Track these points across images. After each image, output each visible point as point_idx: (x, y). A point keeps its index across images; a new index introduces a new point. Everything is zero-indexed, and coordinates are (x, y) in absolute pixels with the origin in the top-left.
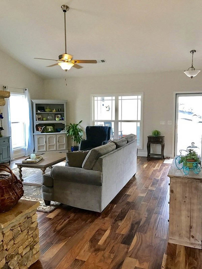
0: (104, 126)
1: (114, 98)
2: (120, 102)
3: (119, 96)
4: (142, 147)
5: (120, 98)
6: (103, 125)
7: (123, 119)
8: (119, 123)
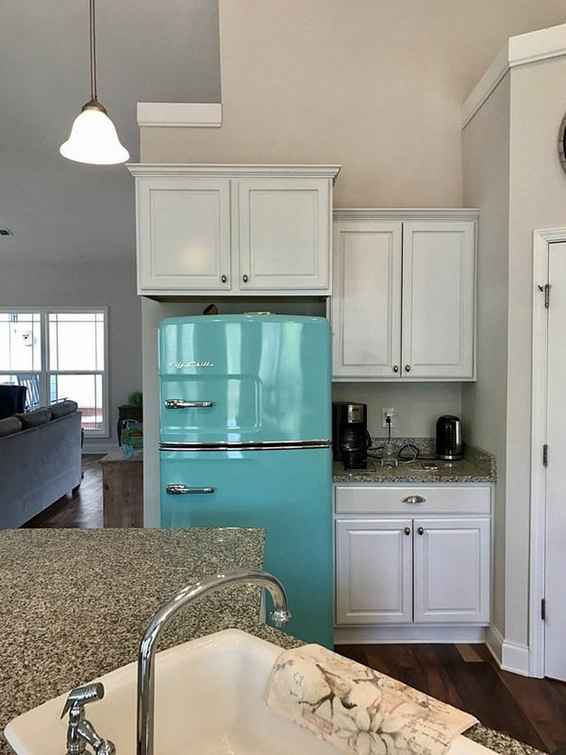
0: (17, 384)
1: (37, 317)
2: (52, 326)
3: (51, 313)
4: (108, 433)
5: (52, 317)
6: (14, 383)
7: (61, 369)
8: (53, 378)
